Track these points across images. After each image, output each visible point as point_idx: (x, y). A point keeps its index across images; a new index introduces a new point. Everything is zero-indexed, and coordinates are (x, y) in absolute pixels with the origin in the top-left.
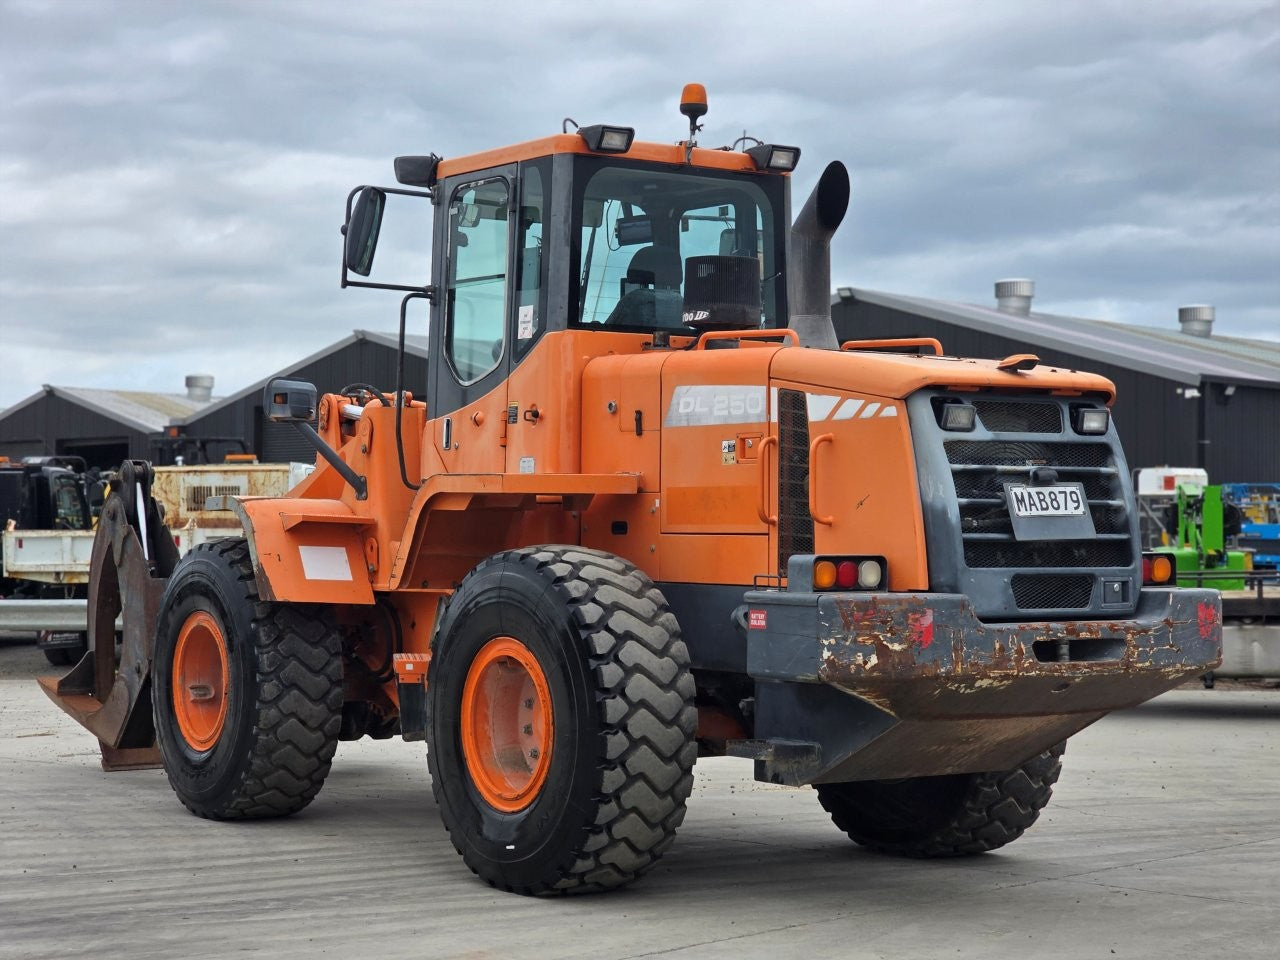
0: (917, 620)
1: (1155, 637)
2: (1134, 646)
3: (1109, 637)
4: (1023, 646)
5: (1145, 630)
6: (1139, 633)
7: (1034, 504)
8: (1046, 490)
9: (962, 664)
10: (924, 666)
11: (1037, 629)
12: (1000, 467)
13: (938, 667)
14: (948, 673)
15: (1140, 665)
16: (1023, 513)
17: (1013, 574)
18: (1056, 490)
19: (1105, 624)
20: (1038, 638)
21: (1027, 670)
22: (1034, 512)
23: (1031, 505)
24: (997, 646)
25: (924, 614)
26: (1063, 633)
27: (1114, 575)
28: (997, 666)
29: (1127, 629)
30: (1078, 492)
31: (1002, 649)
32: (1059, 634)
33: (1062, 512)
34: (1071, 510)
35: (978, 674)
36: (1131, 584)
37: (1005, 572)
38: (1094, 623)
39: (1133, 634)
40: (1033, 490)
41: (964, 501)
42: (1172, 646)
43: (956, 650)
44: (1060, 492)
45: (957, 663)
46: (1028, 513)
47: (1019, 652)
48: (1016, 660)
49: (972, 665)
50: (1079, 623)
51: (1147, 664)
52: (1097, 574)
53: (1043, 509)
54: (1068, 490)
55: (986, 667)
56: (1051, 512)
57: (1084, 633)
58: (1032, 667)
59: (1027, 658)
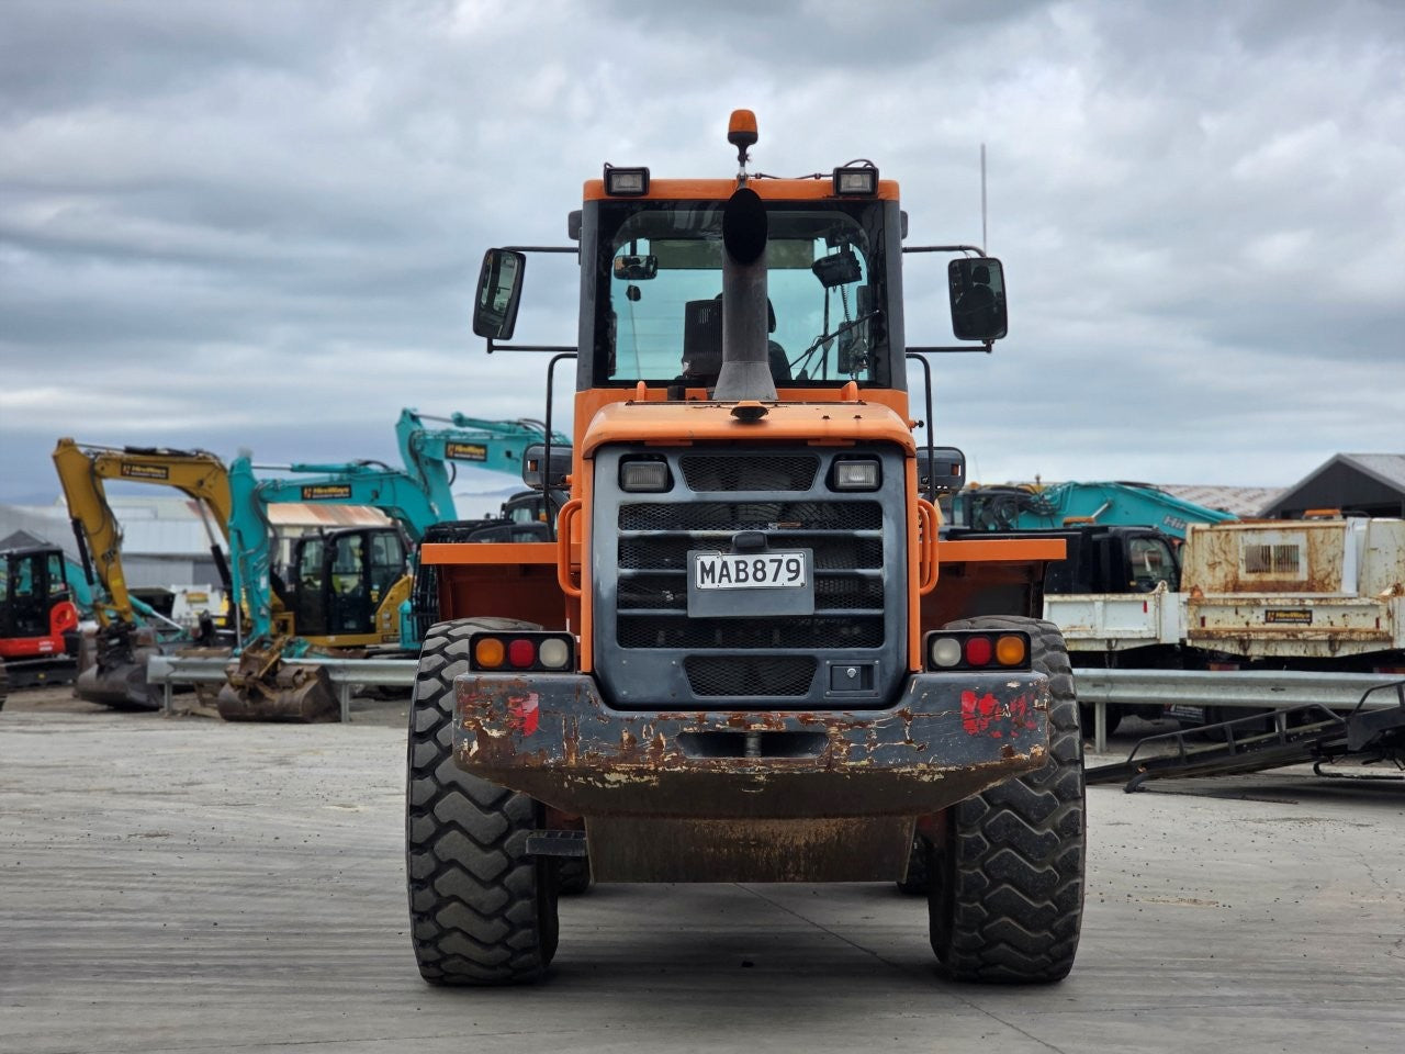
0: (519, 704)
1: (878, 731)
2: (841, 741)
3: (799, 730)
4: (662, 738)
5: (863, 724)
6: (851, 726)
7: (728, 575)
8: (750, 559)
9: (577, 755)
10: (526, 755)
11: (685, 719)
12: (693, 533)
13: (544, 757)
14: (557, 764)
15: (852, 763)
16: (708, 584)
17: (684, 655)
18: (766, 558)
19: (793, 715)
20: (685, 729)
21: (668, 765)
22: (725, 584)
23: (722, 576)
24: (626, 736)
25: (527, 698)
26: (724, 724)
27: (850, 657)
28: (624, 759)
29: (830, 722)
30: (801, 561)
31: (632, 740)
32: (718, 726)
33: (768, 583)
34: (783, 579)
35: (599, 767)
36: (877, 670)
37: (674, 653)
38: (776, 715)
39: (840, 728)
40: (731, 559)
41: (627, 571)
42: (911, 741)
43: (568, 739)
44: (772, 561)
45: (570, 754)
46: (715, 586)
47: (658, 744)
48: (651, 753)
49: (589, 757)
50: (749, 715)
51: (865, 762)
52: (818, 656)
53: (738, 580)
54: (786, 558)
55: (609, 759)
56: (751, 583)
57: (757, 725)
58: (675, 761)
59: (669, 751)
